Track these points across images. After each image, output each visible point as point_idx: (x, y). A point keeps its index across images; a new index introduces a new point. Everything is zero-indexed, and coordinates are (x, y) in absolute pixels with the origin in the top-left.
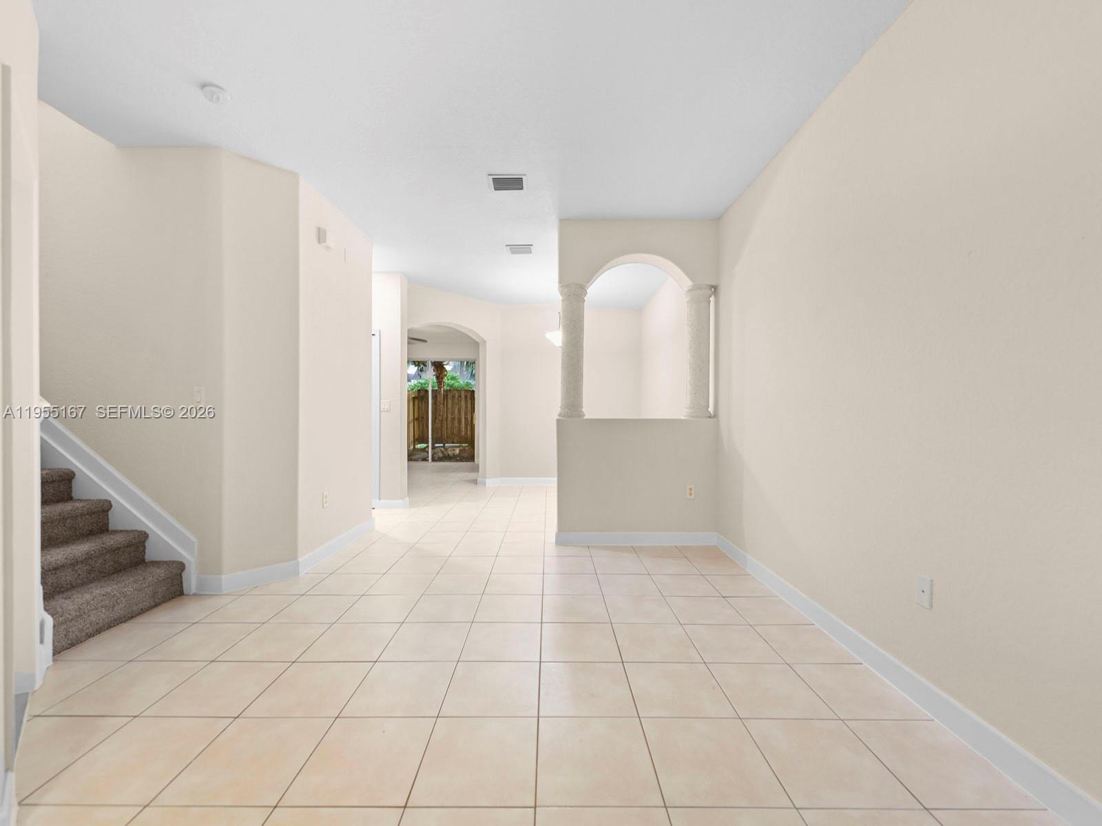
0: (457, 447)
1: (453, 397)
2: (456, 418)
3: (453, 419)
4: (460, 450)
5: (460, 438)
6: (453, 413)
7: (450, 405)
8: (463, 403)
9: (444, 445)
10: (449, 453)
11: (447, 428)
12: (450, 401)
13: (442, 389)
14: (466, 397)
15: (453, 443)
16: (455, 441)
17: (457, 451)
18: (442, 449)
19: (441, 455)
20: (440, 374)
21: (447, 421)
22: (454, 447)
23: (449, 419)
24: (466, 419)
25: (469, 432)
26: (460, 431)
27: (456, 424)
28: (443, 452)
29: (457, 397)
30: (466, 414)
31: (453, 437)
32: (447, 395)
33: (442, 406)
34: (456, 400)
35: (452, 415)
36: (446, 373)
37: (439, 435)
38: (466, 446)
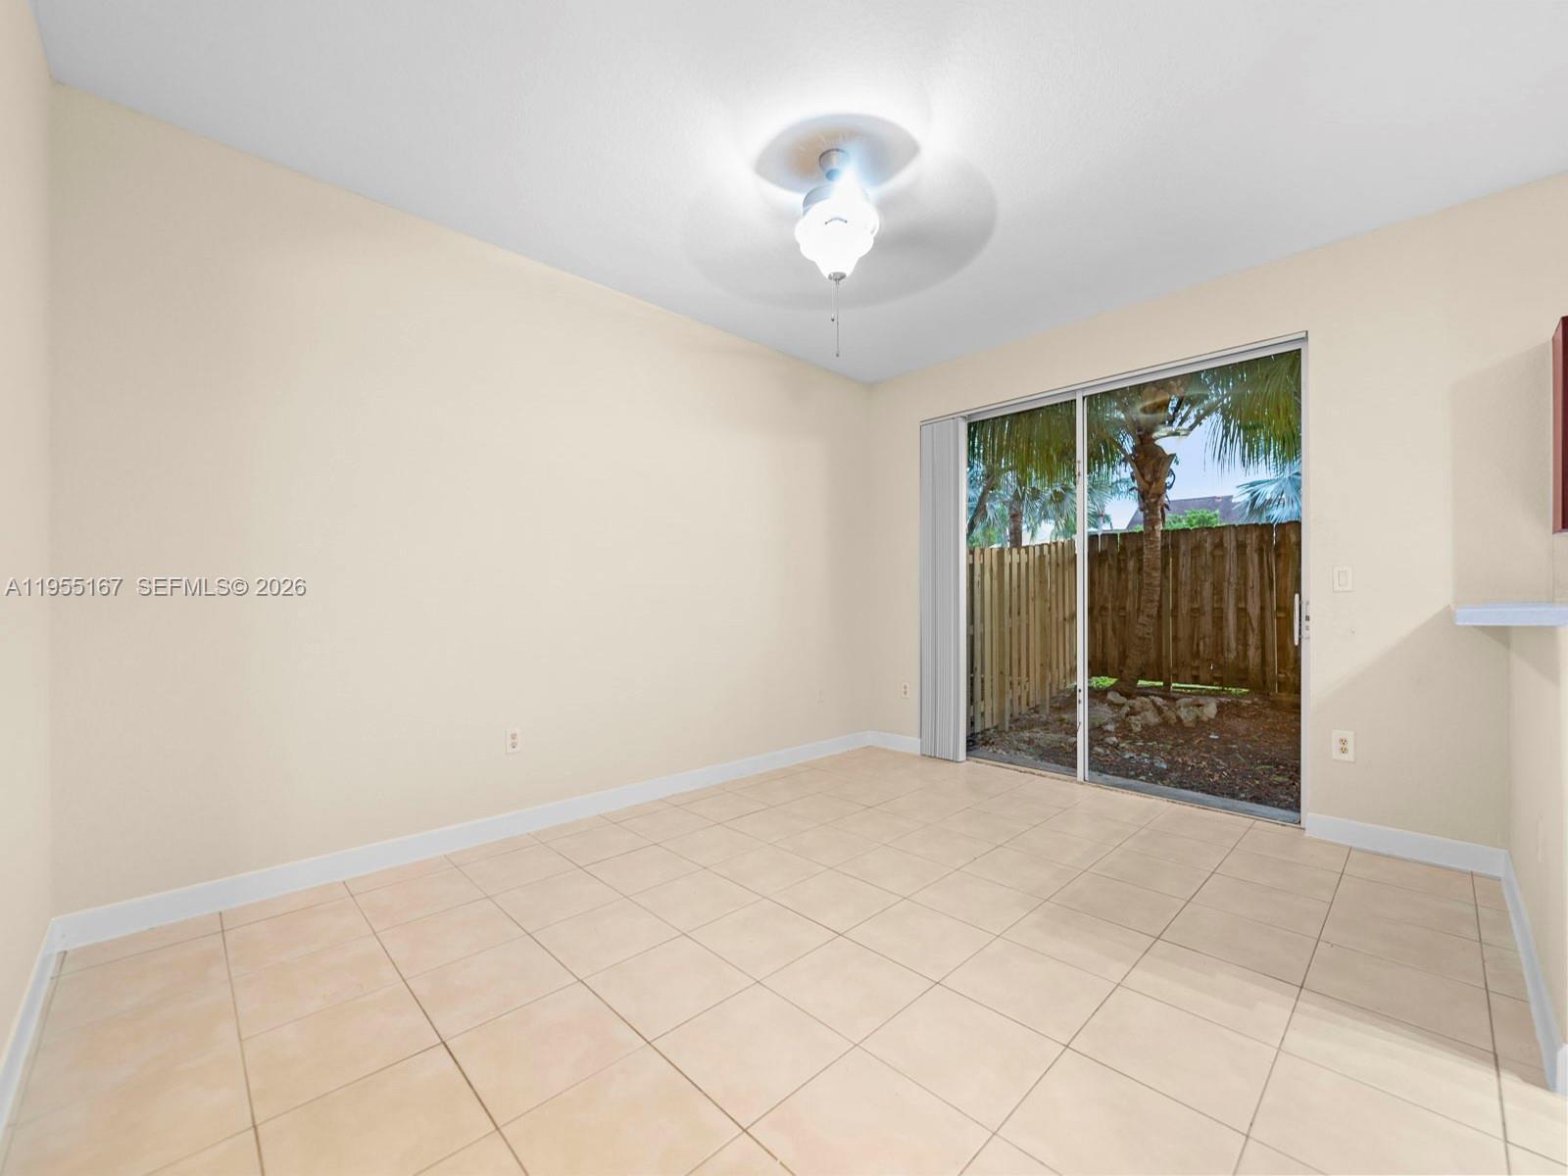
0: (1210, 694)
1: (1197, 548)
2: (1208, 608)
3: (1196, 613)
4: (1220, 706)
5: (1219, 667)
6: (1195, 594)
7: (1185, 574)
8: (1230, 566)
9: (1167, 685)
10: (1183, 713)
11: (1175, 639)
12: (1185, 561)
13: (1160, 527)
14: (1241, 547)
15: (1196, 680)
16: (1203, 675)
17: (1211, 710)
18: (1159, 701)
19: (1152, 718)
20: (1150, 484)
21: (1175, 617)
22: (1199, 693)
23: (1185, 606)
24: (1242, 612)
25: (1253, 654)
26: (1219, 647)
27: (1206, 624)
28: (1159, 710)
29: (1208, 546)
30: (1242, 597)
31: (1196, 663)
32: (1176, 546)
33: (1157, 574)
34: (1205, 558)
35: (1192, 599)
36: (1169, 480)
37: (1153, 654)
38: (1243, 695)
